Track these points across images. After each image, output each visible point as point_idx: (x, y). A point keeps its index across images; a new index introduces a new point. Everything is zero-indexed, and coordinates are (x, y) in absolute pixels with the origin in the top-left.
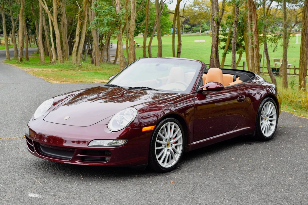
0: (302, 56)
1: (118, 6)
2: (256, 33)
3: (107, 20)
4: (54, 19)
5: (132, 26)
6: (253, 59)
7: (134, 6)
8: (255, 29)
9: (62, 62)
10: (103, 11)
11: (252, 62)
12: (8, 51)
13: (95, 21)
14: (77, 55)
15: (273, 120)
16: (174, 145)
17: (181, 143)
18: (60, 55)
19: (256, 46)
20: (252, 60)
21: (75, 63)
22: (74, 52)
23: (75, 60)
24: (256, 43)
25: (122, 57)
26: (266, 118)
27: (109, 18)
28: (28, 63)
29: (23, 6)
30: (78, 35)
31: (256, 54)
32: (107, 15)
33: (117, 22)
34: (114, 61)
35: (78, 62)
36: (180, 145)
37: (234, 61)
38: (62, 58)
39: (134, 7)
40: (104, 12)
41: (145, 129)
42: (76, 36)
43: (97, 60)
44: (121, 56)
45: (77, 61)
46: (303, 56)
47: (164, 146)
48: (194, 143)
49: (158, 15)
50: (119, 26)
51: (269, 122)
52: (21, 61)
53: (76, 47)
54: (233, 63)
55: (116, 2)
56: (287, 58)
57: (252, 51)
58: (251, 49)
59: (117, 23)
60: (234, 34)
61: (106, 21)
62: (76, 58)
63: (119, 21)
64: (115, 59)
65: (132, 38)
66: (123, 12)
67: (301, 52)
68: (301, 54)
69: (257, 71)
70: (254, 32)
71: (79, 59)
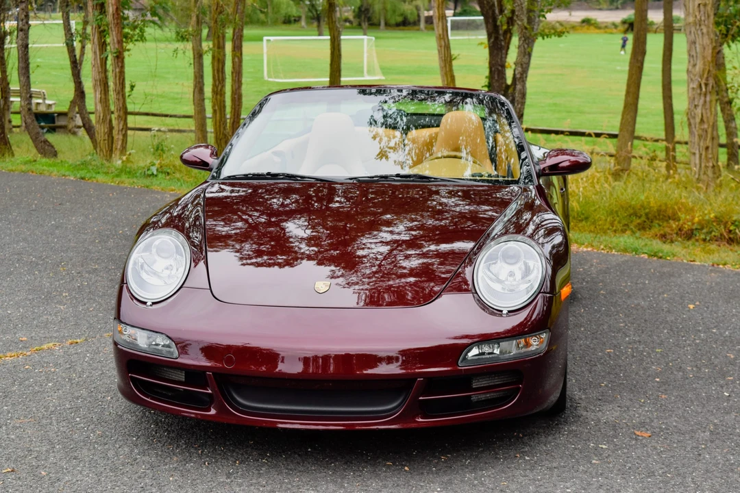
0: (219, 77)
2: (117, 19)
6: (105, 90)
8: (115, 7)
11: (103, 97)
19: (118, 54)
20: (103, 92)
24: (117, 46)
31: (118, 74)
37: (28, 96)
46: (221, 78)
54: (26, 103)
56: (203, 84)
57: (102, 67)
58: (99, 62)
60: (24, 21)
67: (216, 68)
68: (216, 72)
69: (122, 123)
70: (113, 14)
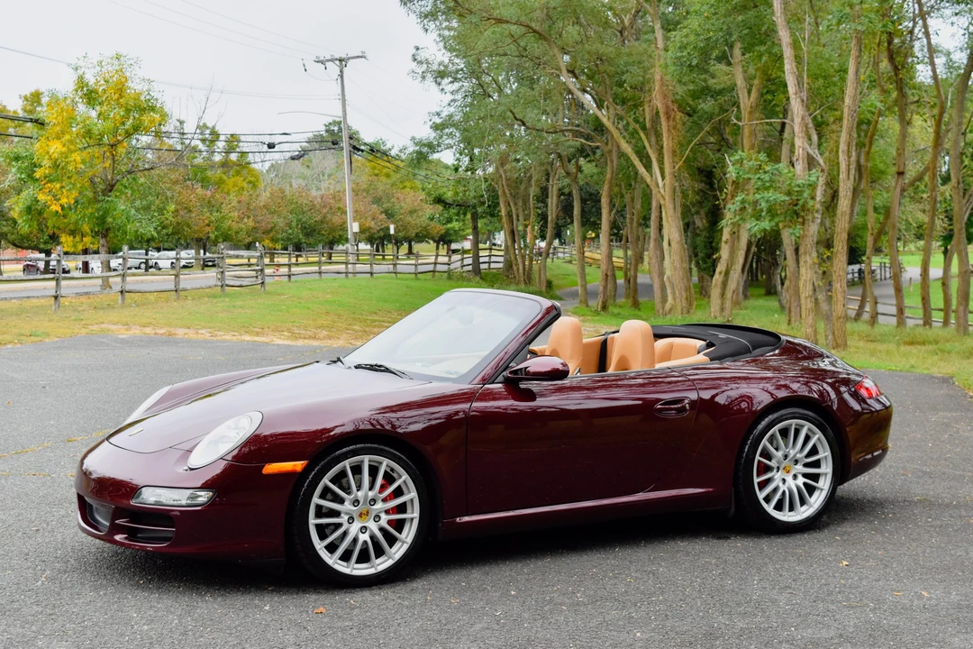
1: (801, 162)
3: (767, 201)
4: (667, 201)
5: (842, 215)
7: (849, 162)
9: (685, 311)
10: (758, 176)
12: (584, 283)
13: (738, 203)
14: (723, 295)
15: (823, 474)
16: (384, 518)
17: (414, 514)
18: (680, 294)
21: (718, 314)
22: (716, 285)
23: (718, 308)
25: (809, 299)
26: (789, 467)
27: (771, 195)
28: (619, 314)
29: (613, 171)
30: (726, 242)
32: (767, 189)
33: (796, 205)
34: (855, 312)
35: (727, 312)
36: (412, 519)
38: (684, 301)
39: (849, 165)
40: (759, 178)
41: (273, 468)
42: (723, 244)
43: (792, 309)
44: (806, 298)
45: (722, 309)
47: (346, 517)
48: (466, 519)
49: (956, 185)
50: (803, 217)
51: (801, 481)
52: (604, 307)
53: (720, 273)
55: (796, 154)
59: (796, 208)
61: (763, 204)
62: (719, 302)
63: (801, 202)
64: (859, 307)
65: (840, 248)
66: (811, 179)
71: (728, 304)
